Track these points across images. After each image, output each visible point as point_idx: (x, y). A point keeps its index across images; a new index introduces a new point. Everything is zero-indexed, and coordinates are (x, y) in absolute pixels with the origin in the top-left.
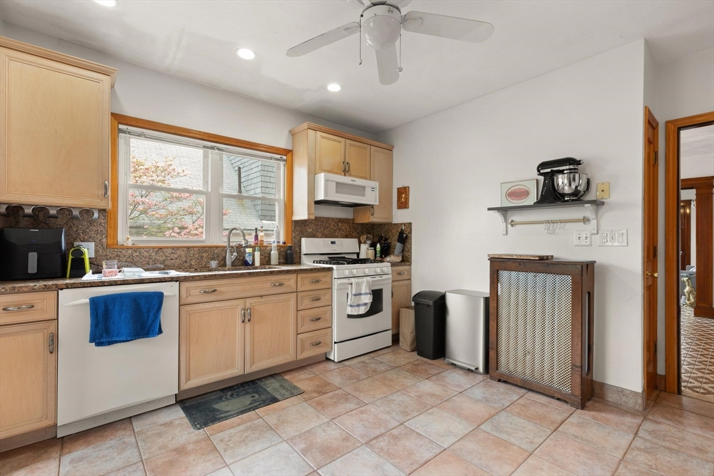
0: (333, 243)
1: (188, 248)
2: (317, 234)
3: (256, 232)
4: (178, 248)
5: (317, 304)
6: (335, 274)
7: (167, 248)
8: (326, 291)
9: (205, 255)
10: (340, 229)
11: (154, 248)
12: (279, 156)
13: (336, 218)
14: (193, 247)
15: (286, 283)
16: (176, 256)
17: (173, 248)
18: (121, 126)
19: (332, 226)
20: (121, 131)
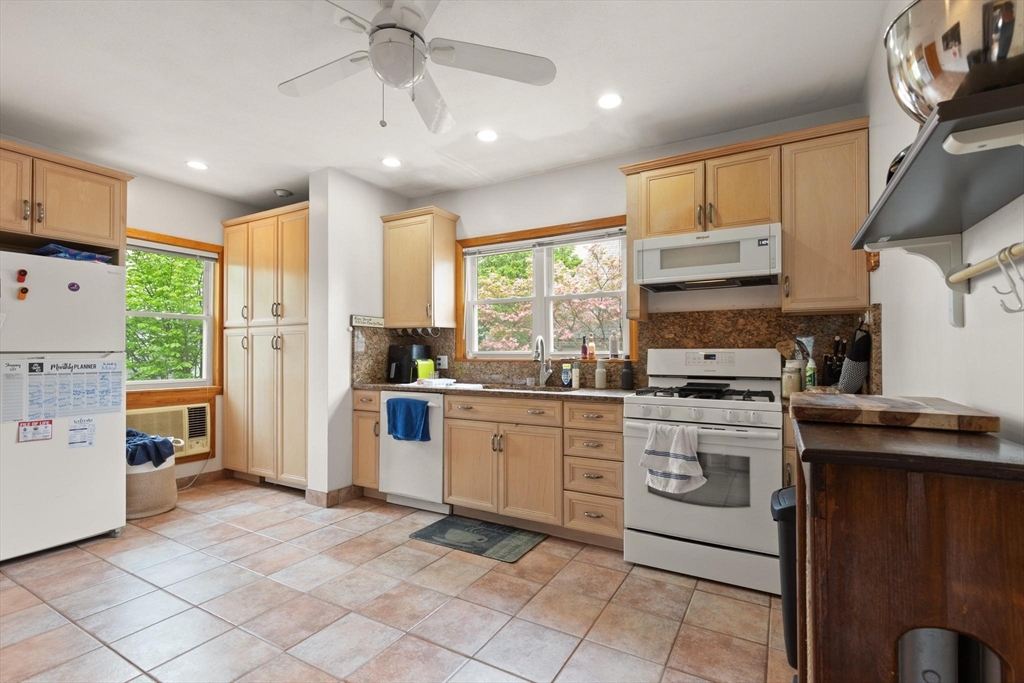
0: (707, 357)
1: (510, 362)
2: (685, 341)
3: (584, 342)
4: (502, 361)
5: (595, 453)
6: (627, 410)
7: (494, 361)
8: (613, 436)
9: (525, 370)
10: (741, 331)
11: (484, 361)
12: (616, 229)
13: (732, 311)
14: (514, 361)
15: (549, 412)
16: (500, 370)
17: (498, 362)
18: (464, 250)
19: (720, 327)
20: (465, 254)
